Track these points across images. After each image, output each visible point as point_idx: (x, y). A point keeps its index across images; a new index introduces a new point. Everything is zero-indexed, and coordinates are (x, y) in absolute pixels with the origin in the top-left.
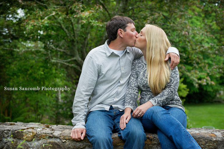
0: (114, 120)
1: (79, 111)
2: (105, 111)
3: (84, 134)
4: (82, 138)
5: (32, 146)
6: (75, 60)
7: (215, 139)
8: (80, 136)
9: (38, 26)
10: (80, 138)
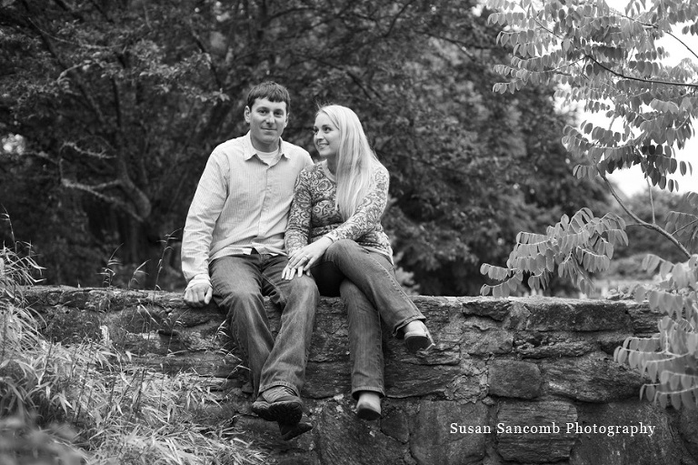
0: (262, 271)
1: (195, 252)
2: (244, 256)
3: (209, 294)
4: (207, 301)
5: (106, 320)
6: (118, 187)
7: (443, 304)
8: (202, 297)
9: (47, 95)
10: (203, 302)
